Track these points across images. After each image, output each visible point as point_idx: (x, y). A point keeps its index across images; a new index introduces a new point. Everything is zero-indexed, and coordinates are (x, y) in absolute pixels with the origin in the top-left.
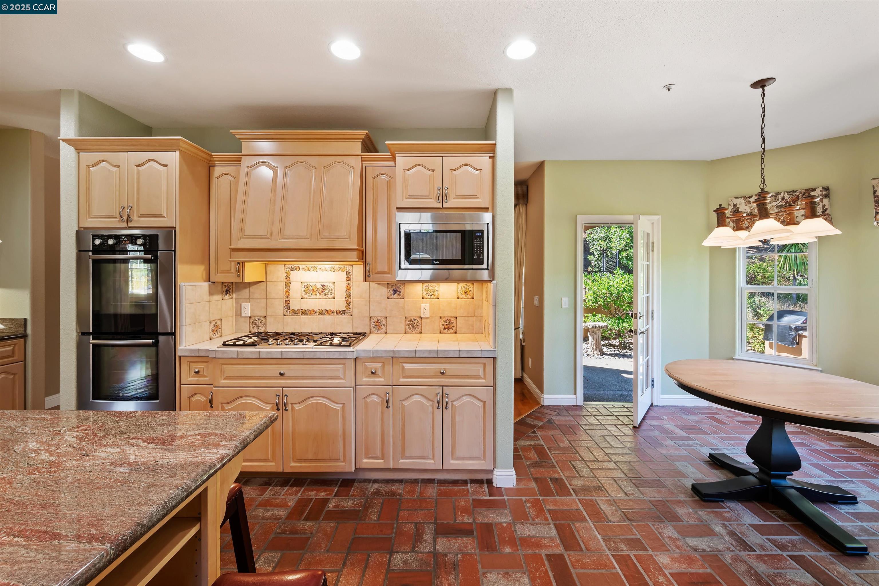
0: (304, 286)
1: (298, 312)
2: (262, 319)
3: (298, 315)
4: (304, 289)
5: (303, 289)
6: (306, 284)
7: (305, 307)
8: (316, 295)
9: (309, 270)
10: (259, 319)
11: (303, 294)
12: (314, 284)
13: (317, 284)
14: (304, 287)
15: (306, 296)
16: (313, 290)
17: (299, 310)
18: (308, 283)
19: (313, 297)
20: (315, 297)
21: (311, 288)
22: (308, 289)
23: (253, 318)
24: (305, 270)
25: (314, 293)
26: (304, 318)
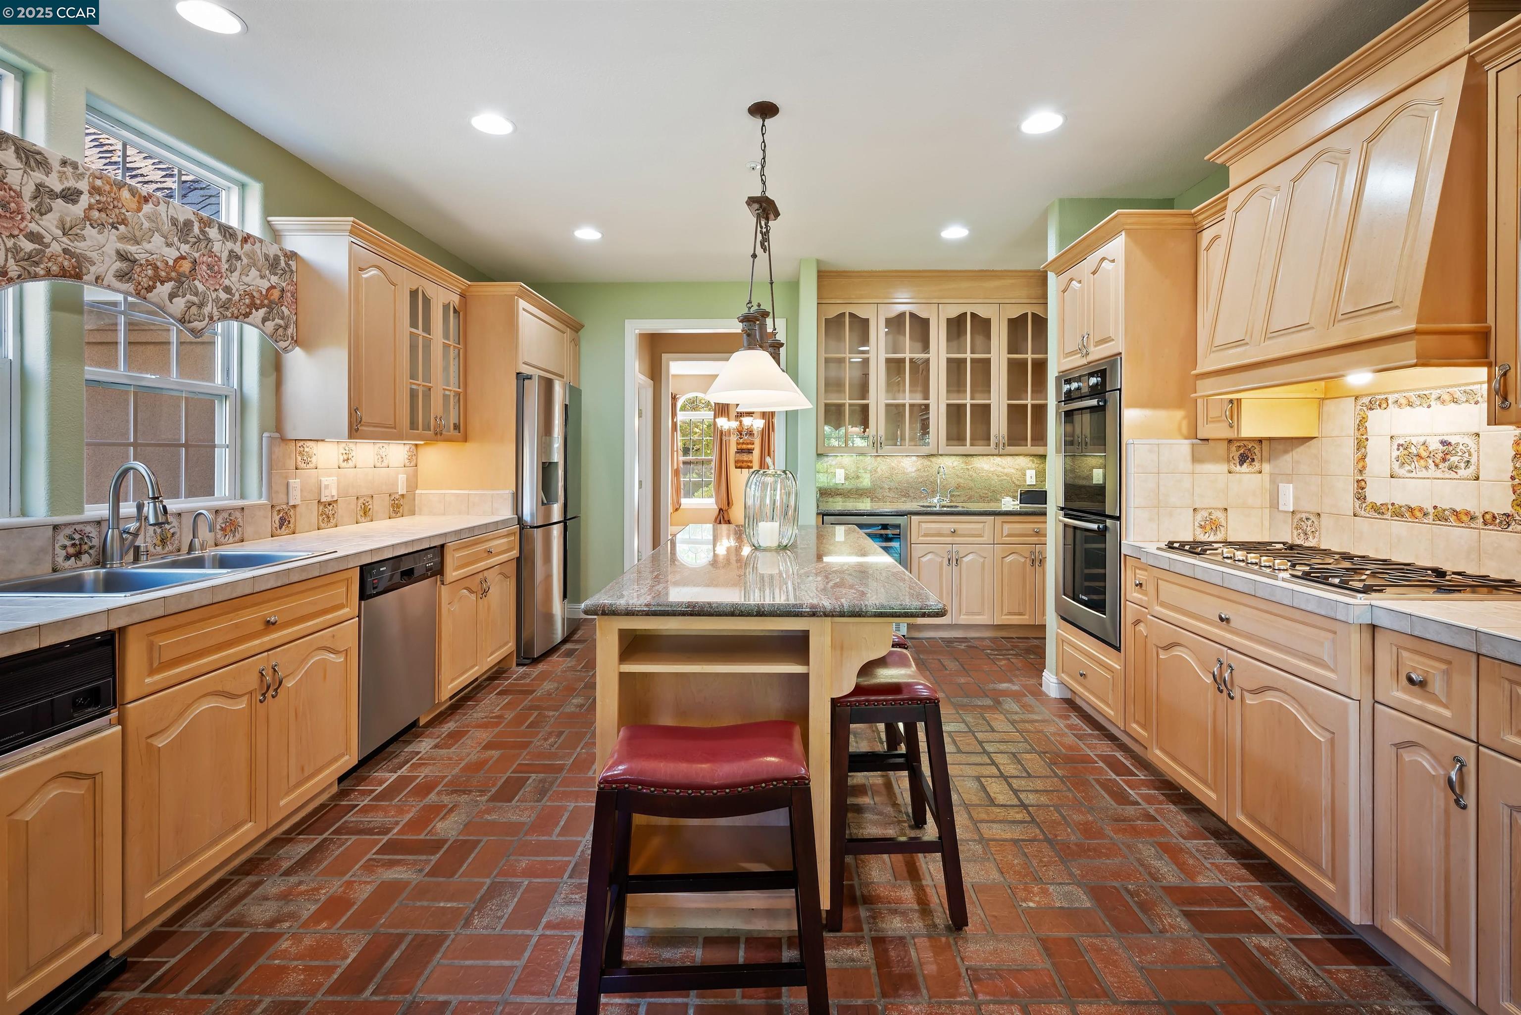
0: (1399, 445)
1: (1383, 509)
2: (1313, 518)
3: (1385, 517)
4: (1398, 453)
5: (1396, 453)
6: (1401, 441)
7: (1401, 499)
8: (1426, 468)
9: (1410, 404)
10: (1307, 519)
11: (1396, 465)
12: (1422, 440)
13: (1429, 440)
14: (1398, 449)
15: (1402, 472)
16: (1418, 455)
17: (1386, 504)
18: (1408, 439)
19: (1420, 475)
20: (1424, 473)
21: (1413, 450)
22: (1406, 452)
23: (1298, 516)
24: (1400, 406)
25: (1422, 462)
26: (1399, 527)
